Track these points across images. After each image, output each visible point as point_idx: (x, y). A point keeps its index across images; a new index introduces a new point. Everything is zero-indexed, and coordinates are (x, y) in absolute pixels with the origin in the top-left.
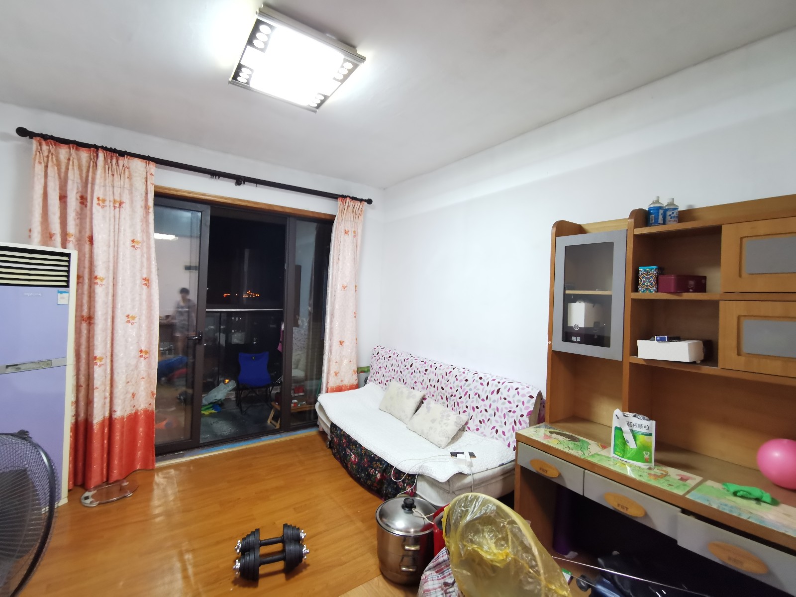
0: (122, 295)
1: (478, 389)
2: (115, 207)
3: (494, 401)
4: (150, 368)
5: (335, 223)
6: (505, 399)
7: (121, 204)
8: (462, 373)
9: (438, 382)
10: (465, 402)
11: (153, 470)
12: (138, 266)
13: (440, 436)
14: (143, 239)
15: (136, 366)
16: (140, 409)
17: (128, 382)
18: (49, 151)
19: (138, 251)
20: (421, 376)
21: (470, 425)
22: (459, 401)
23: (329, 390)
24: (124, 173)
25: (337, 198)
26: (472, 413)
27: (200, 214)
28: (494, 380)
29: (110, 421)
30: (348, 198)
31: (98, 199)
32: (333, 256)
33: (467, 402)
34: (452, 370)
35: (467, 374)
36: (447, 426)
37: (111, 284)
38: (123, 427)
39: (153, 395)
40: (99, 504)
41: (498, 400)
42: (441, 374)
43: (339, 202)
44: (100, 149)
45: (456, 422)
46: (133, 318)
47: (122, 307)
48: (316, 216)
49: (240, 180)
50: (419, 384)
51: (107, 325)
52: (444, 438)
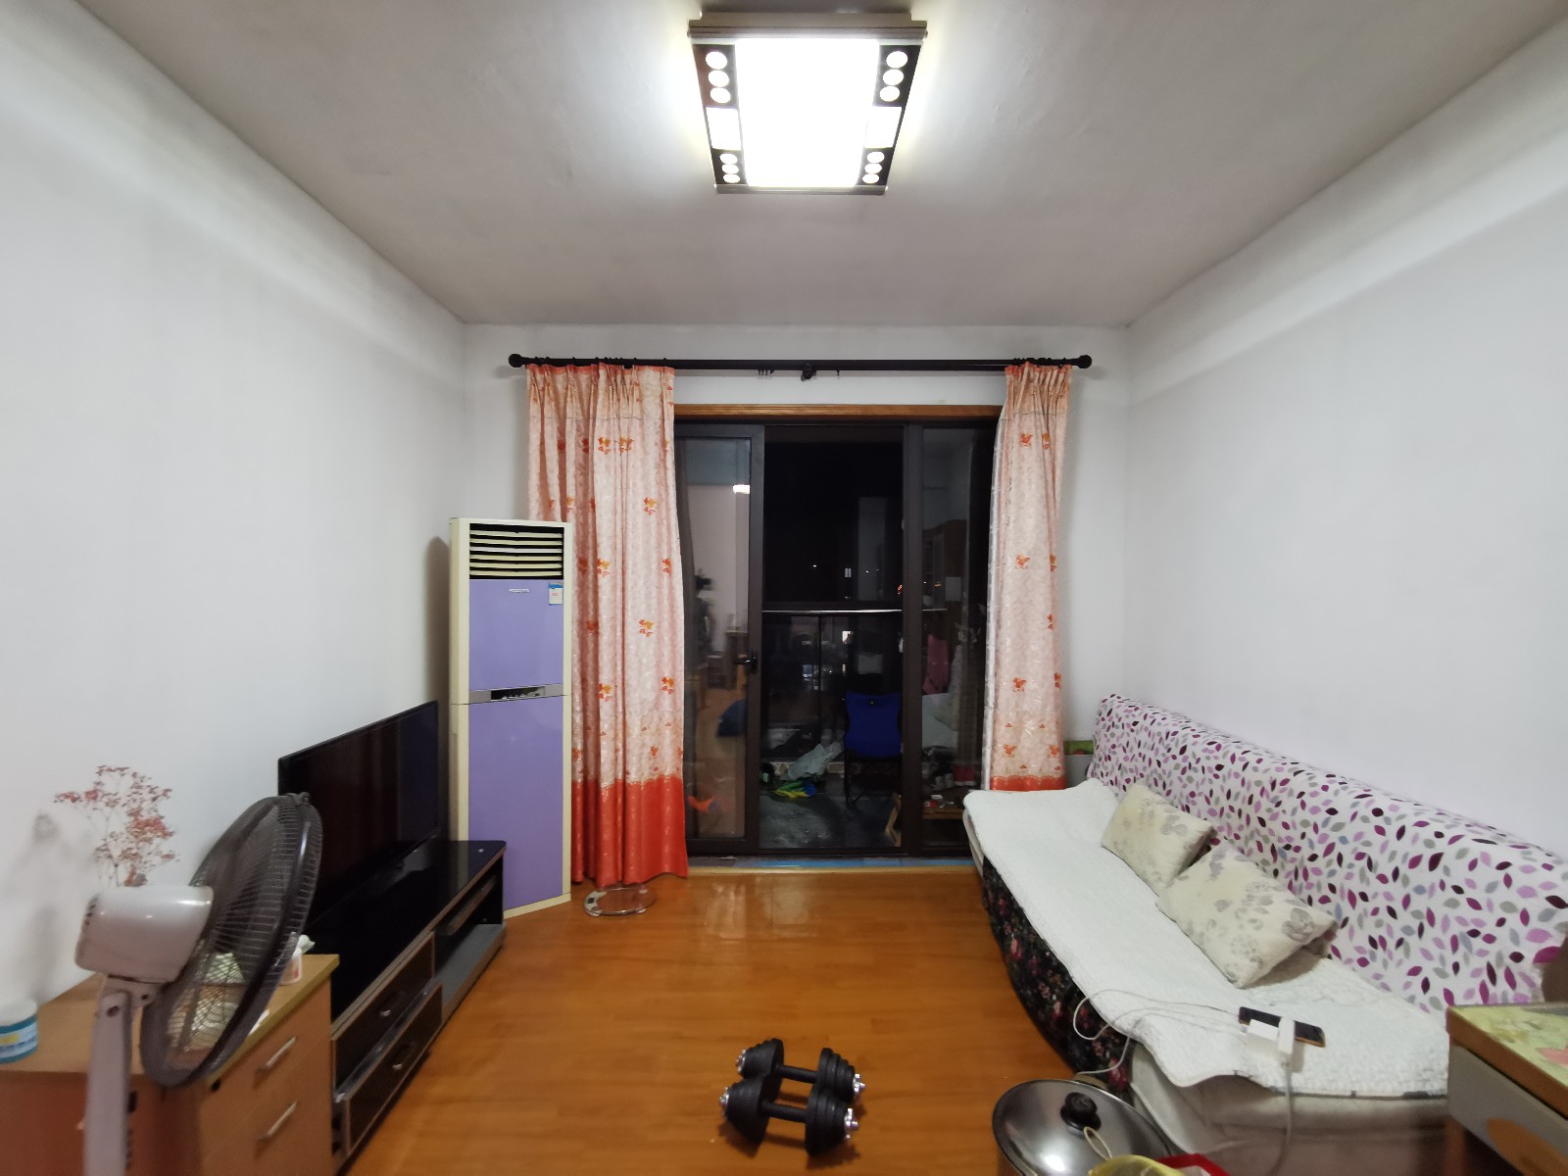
0: (632, 588)
1: (1368, 844)
2: (621, 450)
3: (1420, 890)
4: (673, 707)
5: (1000, 423)
6: (1458, 890)
7: (629, 442)
8: (1318, 789)
9: (1250, 802)
10: (1325, 871)
11: (685, 878)
12: (653, 542)
13: (1234, 952)
14: (660, 495)
15: (656, 704)
16: (666, 774)
17: (645, 729)
18: (545, 380)
19: (653, 517)
20: (1207, 781)
21: (1341, 940)
22: (1310, 865)
23: (995, 784)
24: (633, 394)
25: (1002, 369)
26: (1347, 910)
27: (748, 443)
28: (1421, 824)
29: (622, 788)
30: (1027, 363)
31: (600, 440)
32: (999, 494)
33: (1332, 873)
34: (1290, 776)
35: (1336, 793)
36: (1258, 928)
37: (620, 572)
38: (639, 800)
39: (680, 755)
40: (601, 915)
41: (1432, 888)
42: (1258, 783)
43: (1008, 377)
44: (600, 363)
45: (1288, 925)
46: (649, 625)
47: (632, 607)
48: (960, 413)
49: (808, 369)
50: (1200, 800)
51: (615, 636)
52: (1247, 962)
